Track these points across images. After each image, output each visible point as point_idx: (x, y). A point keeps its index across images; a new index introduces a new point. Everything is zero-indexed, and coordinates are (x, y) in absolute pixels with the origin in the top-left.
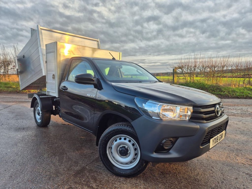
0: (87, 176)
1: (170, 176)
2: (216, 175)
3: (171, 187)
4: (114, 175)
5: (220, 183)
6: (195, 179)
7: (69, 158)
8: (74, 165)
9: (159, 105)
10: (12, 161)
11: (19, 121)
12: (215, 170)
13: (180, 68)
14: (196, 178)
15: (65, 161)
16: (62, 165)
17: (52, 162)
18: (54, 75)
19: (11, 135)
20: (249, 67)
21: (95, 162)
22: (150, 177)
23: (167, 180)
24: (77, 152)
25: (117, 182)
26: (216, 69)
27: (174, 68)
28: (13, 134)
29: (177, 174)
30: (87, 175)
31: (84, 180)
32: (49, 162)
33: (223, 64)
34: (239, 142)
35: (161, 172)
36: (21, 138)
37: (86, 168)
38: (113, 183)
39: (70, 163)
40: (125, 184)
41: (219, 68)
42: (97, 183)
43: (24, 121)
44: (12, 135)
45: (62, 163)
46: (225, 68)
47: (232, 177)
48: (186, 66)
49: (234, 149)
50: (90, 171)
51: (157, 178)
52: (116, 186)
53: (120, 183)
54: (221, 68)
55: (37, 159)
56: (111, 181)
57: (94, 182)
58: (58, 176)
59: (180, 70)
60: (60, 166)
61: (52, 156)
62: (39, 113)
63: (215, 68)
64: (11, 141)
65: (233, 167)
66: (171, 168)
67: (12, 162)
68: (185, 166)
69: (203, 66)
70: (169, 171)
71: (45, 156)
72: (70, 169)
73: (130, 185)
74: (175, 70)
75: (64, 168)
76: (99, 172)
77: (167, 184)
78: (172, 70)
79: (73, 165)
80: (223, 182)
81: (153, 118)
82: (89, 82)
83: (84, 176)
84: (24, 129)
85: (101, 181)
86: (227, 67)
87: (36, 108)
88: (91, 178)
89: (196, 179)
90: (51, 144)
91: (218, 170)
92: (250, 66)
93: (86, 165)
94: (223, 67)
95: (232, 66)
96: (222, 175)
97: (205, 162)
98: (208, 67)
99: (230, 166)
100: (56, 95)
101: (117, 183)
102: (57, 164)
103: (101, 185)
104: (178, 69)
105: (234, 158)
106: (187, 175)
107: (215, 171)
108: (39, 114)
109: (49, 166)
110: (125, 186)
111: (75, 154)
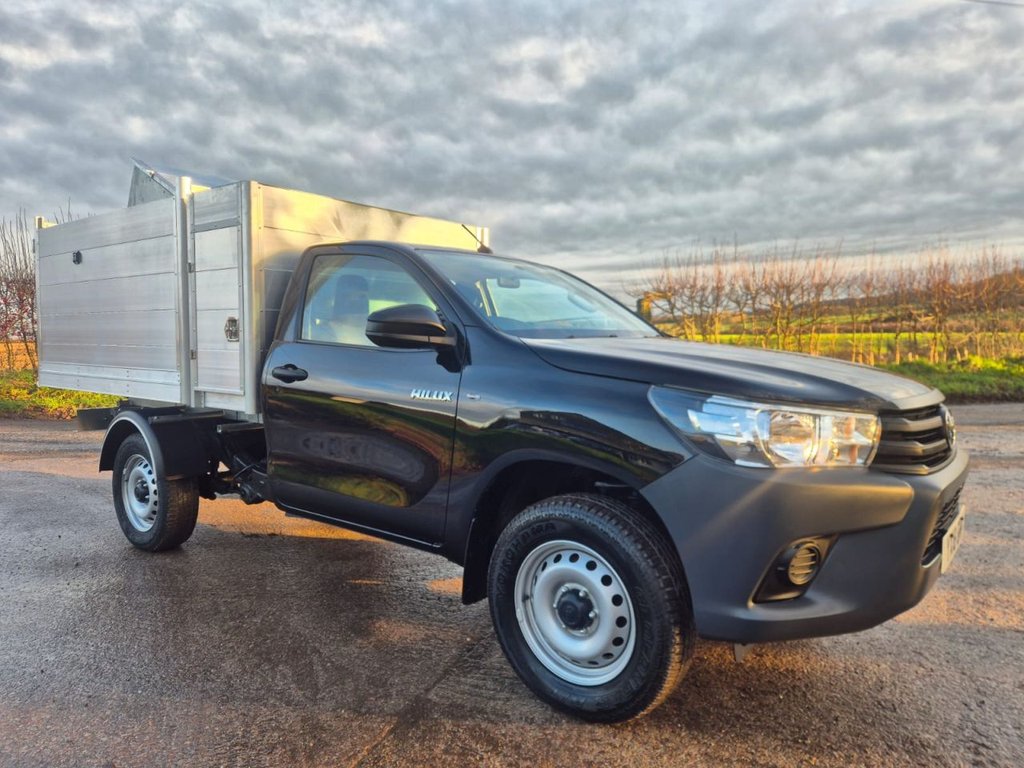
0: (449, 732)
1: (780, 701)
2: (944, 680)
3: (804, 743)
4: (562, 718)
5: (973, 706)
6: (879, 703)
7: (339, 668)
8: (371, 691)
9: (757, 412)
10: (85, 700)
11: (39, 532)
12: (933, 663)
13: (663, 295)
14: (880, 697)
15: (326, 683)
16: (323, 699)
17: (269, 689)
18: (233, 322)
19: (30, 592)
20: (908, 286)
21: (457, 675)
22: (708, 713)
23: (776, 718)
24: (359, 641)
25: (586, 743)
26: (793, 297)
27: (642, 297)
28: (37, 589)
29: (804, 689)
30: (449, 728)
31: (443, 747)
32: (257, 689)
33: (817, 280)
34: (966, 557)
35: (738, 688)
36: (84, 603)
37: (430, 700)
38: (570, 750)
39: (350, 685)
40: (621, 745)
41: (805, 293)
42: (505, 756)
43: (65, 533)
44: (36, 594)
45: (318, 690)
46: (826, 296)
47: (1003, 683)
48: (686, 290)
49: (963, 584)
50: (455, 712)
51: (736, 712)
52: (591, 758)
53: (598, 745)
54: (813, 295)
55: (200, 684)
56: (558, 743)
57: (491, 751)
58: (327, 744)
59: (663, 303)
60: (314, 701)
61: (258, 666)
62: (142, 490)
63: (789, 293)
64: (45, 620)
65: (991, 647)
66: (771, 672)
67: (87, 705)
68: (819, 658)
69: (747, 288)
70: (769, 682)
71: (229, 666)
72: (363, 710)
73: (641, 749)
74: (645, 304)
75: (334, 710)
76: (494, 713)
77: (784, 731)
78: (635, 304)
79: (371, 695)
80: (983, 702)
81: (738, 462)
82: (424, 339)
83: (435, 731)
84: (77, 565)
85: (518, 747)
86: (833, 288)
87: (125, 470)
88: (473, 737)
89: (883, 703)
90: (232, 619)
91: (944, 663)
92: (911, 284)
93: (427, 690)
94: (819, 288)
95: (849, 287)
96: (964, 677)
97: (883, 637)
98: (766, 289)
99: (978, 643)
100: (244, 405)
101: (585, 746)
102: (297, 694)
103: (525, 759)
104: (656, 302)
105: (979, 615)
106: (841, 690)
107: (934, 667)
108: (142, 496)
109: (265, 705)
110: (623, 754)
111: (356, 651)
